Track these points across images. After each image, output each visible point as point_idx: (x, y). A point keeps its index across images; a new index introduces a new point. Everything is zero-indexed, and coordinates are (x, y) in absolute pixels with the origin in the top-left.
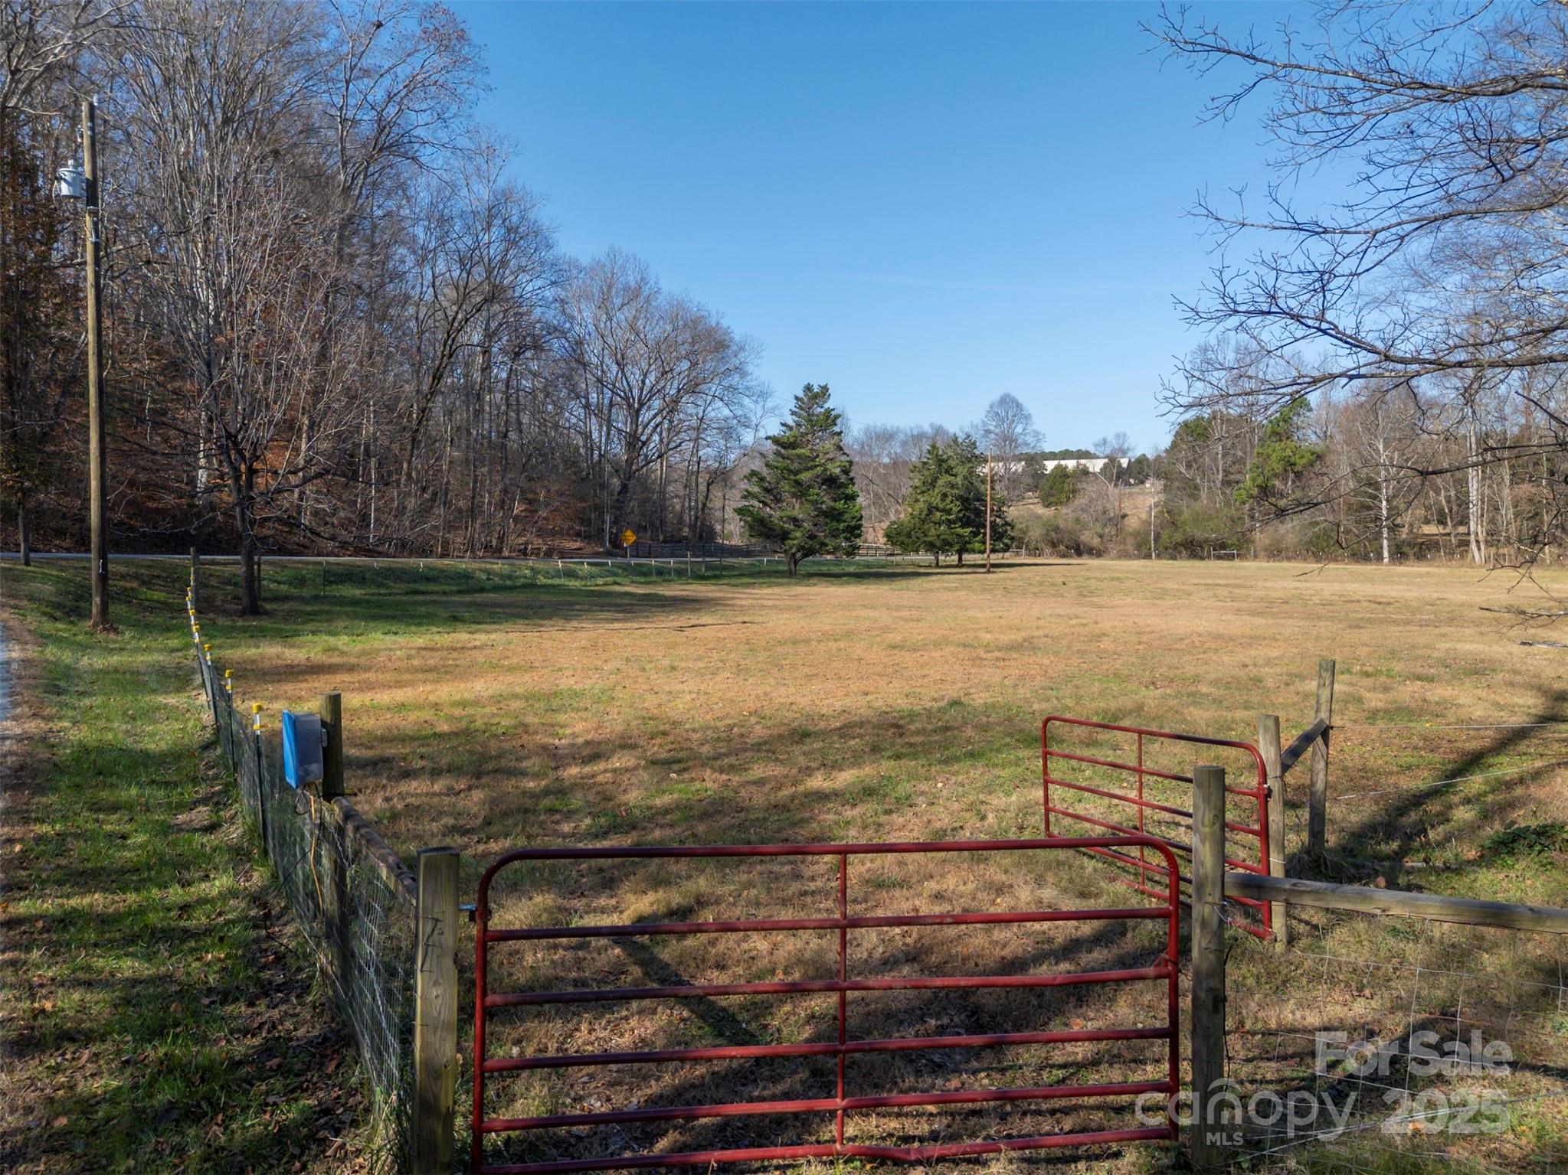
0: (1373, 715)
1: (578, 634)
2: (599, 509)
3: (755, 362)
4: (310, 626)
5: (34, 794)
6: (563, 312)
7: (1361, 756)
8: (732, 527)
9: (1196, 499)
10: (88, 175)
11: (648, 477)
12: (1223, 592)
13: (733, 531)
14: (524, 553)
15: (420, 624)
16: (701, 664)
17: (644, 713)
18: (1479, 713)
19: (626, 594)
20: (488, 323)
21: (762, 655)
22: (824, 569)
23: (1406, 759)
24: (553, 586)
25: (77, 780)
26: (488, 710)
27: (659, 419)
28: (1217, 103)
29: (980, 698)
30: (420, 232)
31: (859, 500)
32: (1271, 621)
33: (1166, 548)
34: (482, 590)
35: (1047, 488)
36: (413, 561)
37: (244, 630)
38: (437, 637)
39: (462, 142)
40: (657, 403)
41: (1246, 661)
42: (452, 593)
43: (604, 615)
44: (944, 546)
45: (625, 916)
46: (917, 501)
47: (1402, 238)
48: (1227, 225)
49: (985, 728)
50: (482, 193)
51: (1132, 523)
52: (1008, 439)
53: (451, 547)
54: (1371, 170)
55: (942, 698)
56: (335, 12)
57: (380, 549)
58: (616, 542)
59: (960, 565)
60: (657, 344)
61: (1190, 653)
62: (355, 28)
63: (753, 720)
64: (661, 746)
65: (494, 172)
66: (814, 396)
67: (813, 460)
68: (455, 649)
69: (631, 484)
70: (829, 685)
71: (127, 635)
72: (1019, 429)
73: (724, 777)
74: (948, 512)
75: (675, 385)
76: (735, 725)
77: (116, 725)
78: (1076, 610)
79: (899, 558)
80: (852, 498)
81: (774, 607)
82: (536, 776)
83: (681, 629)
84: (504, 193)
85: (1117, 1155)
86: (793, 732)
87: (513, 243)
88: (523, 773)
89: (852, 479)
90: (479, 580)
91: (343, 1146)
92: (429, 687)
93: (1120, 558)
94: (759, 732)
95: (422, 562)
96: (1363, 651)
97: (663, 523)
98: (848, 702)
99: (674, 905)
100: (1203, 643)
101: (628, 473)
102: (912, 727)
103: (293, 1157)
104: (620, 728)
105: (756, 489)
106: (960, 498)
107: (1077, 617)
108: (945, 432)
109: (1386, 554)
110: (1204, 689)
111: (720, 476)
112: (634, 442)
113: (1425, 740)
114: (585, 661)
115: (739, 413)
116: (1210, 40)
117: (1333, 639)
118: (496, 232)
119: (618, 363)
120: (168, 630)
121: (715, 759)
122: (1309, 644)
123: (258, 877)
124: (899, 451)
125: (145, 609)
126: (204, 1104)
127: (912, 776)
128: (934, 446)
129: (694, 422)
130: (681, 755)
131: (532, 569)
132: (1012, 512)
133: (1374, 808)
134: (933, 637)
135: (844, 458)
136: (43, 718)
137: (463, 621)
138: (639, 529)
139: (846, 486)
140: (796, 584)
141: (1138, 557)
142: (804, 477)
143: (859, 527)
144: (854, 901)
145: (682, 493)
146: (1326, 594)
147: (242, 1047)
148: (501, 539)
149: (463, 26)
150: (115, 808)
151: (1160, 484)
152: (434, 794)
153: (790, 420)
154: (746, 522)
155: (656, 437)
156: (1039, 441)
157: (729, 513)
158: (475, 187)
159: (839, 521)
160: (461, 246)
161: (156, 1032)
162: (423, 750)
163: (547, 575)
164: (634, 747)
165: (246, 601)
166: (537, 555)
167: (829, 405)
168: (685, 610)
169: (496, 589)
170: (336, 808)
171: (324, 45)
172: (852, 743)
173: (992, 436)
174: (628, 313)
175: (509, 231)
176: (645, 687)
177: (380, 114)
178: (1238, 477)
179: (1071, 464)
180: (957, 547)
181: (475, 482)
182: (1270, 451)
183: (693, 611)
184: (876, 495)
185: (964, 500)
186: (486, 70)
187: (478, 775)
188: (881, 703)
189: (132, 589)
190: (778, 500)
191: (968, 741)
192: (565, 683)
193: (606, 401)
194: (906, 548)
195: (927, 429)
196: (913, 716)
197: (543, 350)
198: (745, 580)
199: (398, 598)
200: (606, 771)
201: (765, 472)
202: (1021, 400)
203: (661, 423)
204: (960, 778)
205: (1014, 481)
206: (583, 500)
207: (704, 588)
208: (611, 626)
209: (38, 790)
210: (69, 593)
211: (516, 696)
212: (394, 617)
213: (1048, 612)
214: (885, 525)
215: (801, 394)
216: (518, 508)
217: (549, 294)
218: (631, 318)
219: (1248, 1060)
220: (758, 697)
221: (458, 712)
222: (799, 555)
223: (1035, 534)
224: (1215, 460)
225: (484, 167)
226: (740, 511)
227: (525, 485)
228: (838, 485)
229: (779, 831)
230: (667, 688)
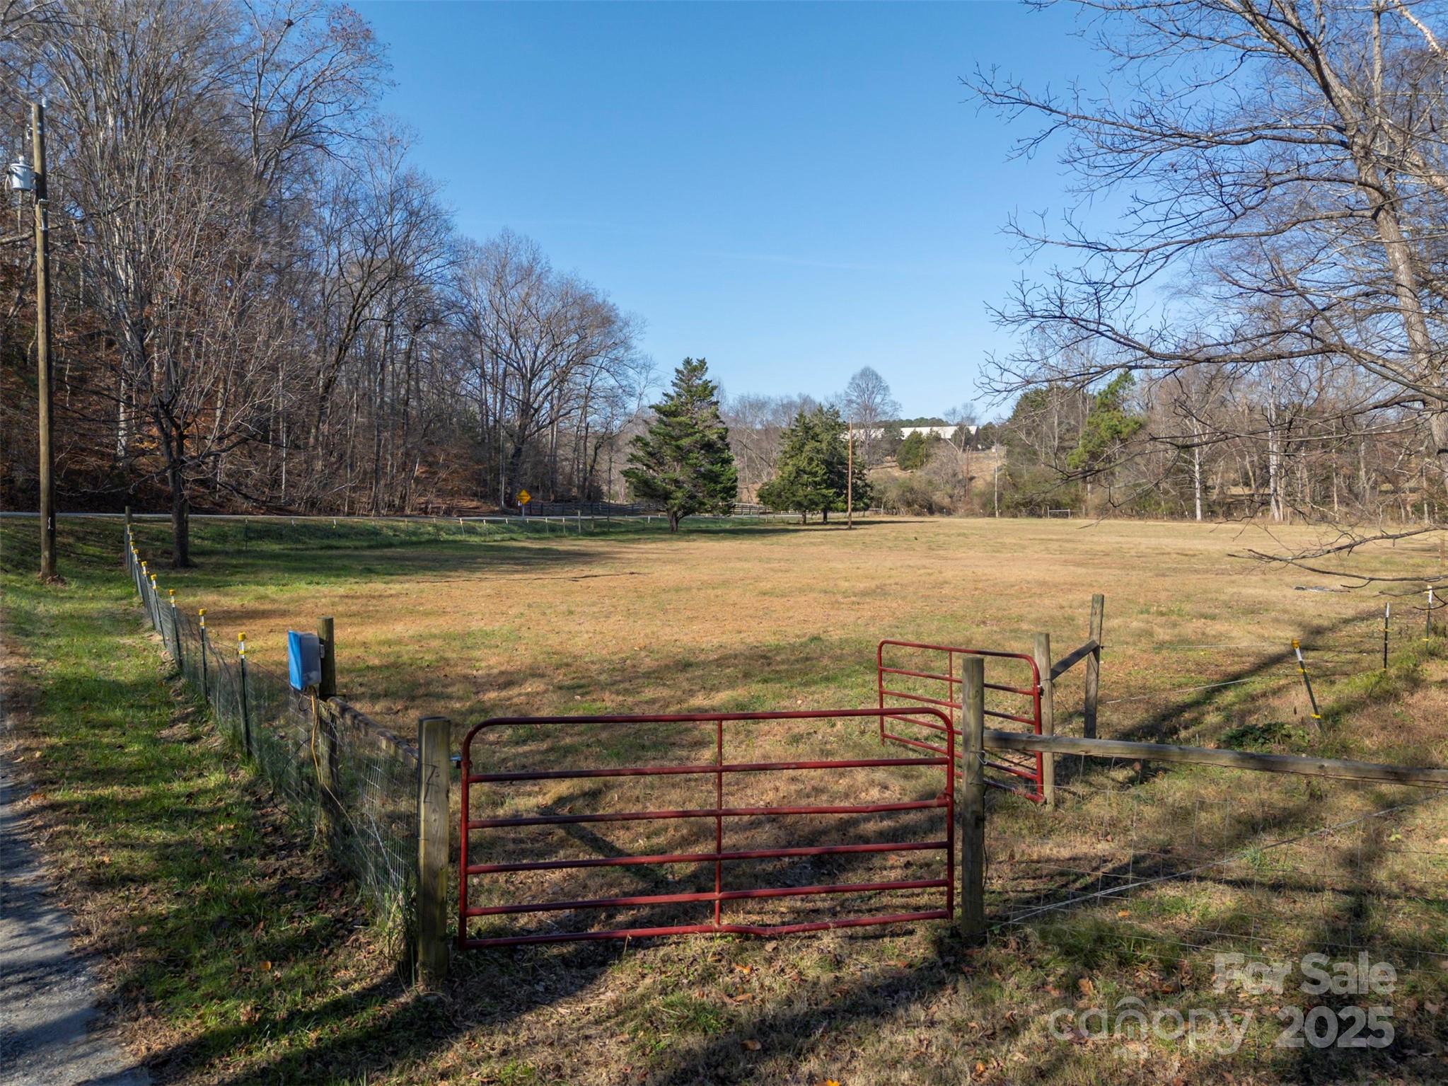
0: (1161, 646)
1: (484, 584)
2: (496, 472)
3: (639, 337)
4: (239, 578)
5: (34, 715)
6: (461, 290)
7: (1143, 678)
8: (617, 488)
9: (1035, 464)
10: (37, 169)
11: (539, 441)
12: (1054, 546)
13: (619, 492)
14: (425, 511)
15: (338, 576)
16: (595, 609)
17: (549, 649)
18: (1245, 644)
19: (523, 549)
20: (390, 299)
21: (649, 602)
22: (703, 526)
23: (1179, 679)
24: (455, 542)
25: (67, 704)
26: (410, 648)
27: (549, 389)
28: (1022, 144)
29: (836, 635)
30: (326, 213)
31: (734, 463)
32: (1091, 571)
33: (1008, 507)
34: (390, 545)
35: (903, 452)
36: (323, 519)
37: (180, 581)
38: (356, 587)
39: (368, 132)
40: (547, 373)
41: (1064, 604)
42: (362, 548)
43: (505, 567)
44: (811, 506)
45: (547, 797)
46: (787, 464)
47: (1168, 257)
48: (1032, 242)
49: (839, 658)
50: (385, 179)
51: (979, 485)
52: (869, 408)
53: (357, 506)
54: (1138, 206)
55: (805, 635)
56: (248, 10)
57: (291, 508)
58: (510, 502)
59: (825, 522)
60: (548, 319)
61: (1018, 598)
62: (267, 26)
63: (643, 654)
64: (565, 675)
65: (396, 159)
66: (693, 369)
67: (693, 427)
68: (374, 597)
69: (525, 448)
70: (708, 625)
71: (74, 586)
72: (878, 399)
73: (621, 698)
74: (815, 474)
75: (565, 357)
76: (628, 658)
77: (85, 660)
78: (926, 562)
79: (770, 516)
80: (727, 461)
81: (659, 559)
82: (460, 699)
83: (575, 579)
84: (405, 179)
85: (911, 932)
86: (677, 663)
87: (413, 226)
88: (450, 697)
89: (727, 445)
90: (387, 536)
91: (357, 940)
92: (356, 629)
93: (967, 516)
94: (648, 663)
95: (335, 520)
96: (1163, 595)
97: (554, 483)
98: (724, 639)
99: (587, 789)
100: (1029, 589)
101: (521, 438)
102: (778, 658)
103: (322, 947)
104: (529, 661)
105: (641, 453)
106: (825, 462)
107: (925, 567)
108: (813, 402)
109: (1198, 512)
110: (1025, 626)
111: (607, 441)
112: (526, 409)
113: (1198, 664)
114: (491, 607)
115: (624, 383)
116: (1014, 93)
117: (1140, 586)
118: (399, 215)
119: (512, 337)
120: (109, 580)
121: (612, 684)
122: (1119, 590)
123: (245, 774)
124: (770, 418)
125: (83, 562)
126: (247, 917)
127: (777, 696)
128: (801, 415)
129: (583, 392)
130: (583, 682)
131: (435, 526)
132: (871, 475)
133: (1145, 715)
134: (799, 585)
135: (720, 425)
136: (20, 655)
137: (377, 573)
138: (532, 489)
139: (721, 451)
140: (678, 540)
141: (984, 516)
142: (685, 442)
143: (734, 488)
144: (729, 784)
145: (571, 456)
146: (1142, 548)
147: (263, 885)
148: (403, 498)
149: (368, 26)
150: (107, 725)
151: (1003, 450)
152: (377, 714)
153: (671, 391)
154: (631, 483)
155: (547, 405)
156: (896, 410)
157: (615, 474)
158: (378, 173)
159: (716, 482)
160: (366, 228)
161: (197, 875)
162: (360, 680)
163: (448, 532)
164: (542, 676)
165: (177, 554)
166: (437, 513)
167: (707, 377)
168: (578, 562)
169: (403, 544)
170: (333, 705)
171: (237, 40)
172: (728, 671)
173: (854, 405)
174: (522, 290)
175: (411, 214)
176: (547, 628)
177: (291, 105)
178: (1072, 443)
179: (925, 431)
180: (822, 506)
181: (379, 446)
182: (1099, 420)
183: (585, 563)
184: (750, 459)
185: (828, 464)
186: (390, 67)
187: (413, 698)
188: (752, 639)
189: (70, 545)
190: (661, 464)
191: (825, 668)
192: (475, 626)
193: (501, 372)
194: (777, 507)
195: (796, 398)
196: (778, 649)
197: (441, 323)
198: (631, 536)
199: (314, 552)
200: (520, 695)
201: (649, 437)
202: (880, 373)
203: (552, 392)
204: (816, 696)
205: (874, 445)
206: (479, 462)
207: (593, 544)
208: (512, 577)
209: (37, 712)
210: (15, 548)
211: (434, 637)
212: (313, 570)
213: (899, 564)
214: (758, 486)
215: (681, 367)
216: (418, 470)
217: (448, 273)
218: (523, 295)
219: (1014, 879)
220: (646, 635)
221: (385, 649)
222: (679, 514)
223: (892, 494)
224: (1051, 428)
225: (387, 155)
226: (626, 473)
227: (426, 449)
228: (715, 449)
229: (668, 737)
230: (567, 629)
